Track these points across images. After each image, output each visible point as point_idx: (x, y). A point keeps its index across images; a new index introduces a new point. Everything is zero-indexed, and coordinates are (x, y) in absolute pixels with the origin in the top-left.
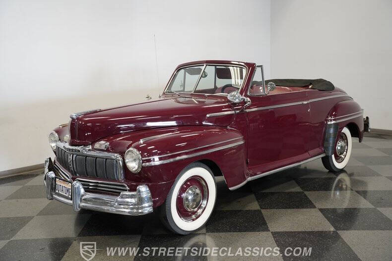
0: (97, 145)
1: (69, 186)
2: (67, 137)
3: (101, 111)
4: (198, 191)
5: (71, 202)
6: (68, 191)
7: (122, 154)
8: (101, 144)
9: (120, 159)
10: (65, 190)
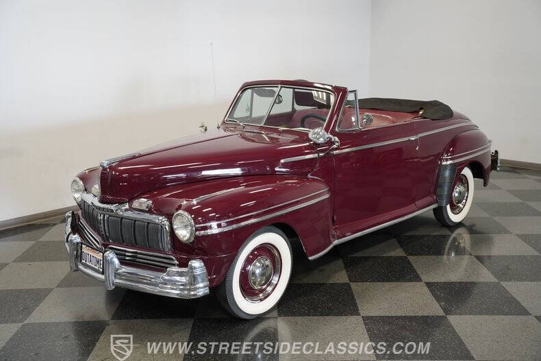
0: (136, 204)
1: (99, 256)
2: (96, 188)
3: (140, 156)
4: (268, 263)
5: (102, 277)
6: (98, 262)
7: (170, 217)
8: (141, 203)
9: (167, 223)
10: (94, 261)
